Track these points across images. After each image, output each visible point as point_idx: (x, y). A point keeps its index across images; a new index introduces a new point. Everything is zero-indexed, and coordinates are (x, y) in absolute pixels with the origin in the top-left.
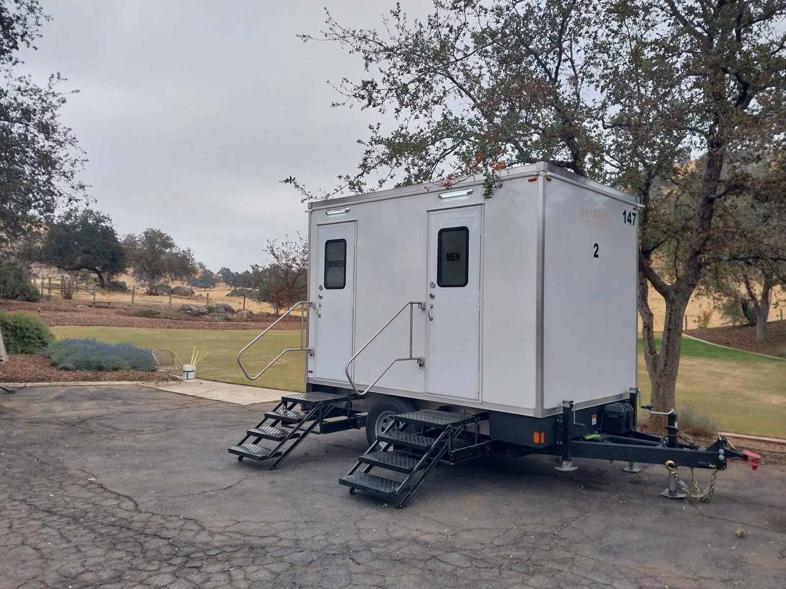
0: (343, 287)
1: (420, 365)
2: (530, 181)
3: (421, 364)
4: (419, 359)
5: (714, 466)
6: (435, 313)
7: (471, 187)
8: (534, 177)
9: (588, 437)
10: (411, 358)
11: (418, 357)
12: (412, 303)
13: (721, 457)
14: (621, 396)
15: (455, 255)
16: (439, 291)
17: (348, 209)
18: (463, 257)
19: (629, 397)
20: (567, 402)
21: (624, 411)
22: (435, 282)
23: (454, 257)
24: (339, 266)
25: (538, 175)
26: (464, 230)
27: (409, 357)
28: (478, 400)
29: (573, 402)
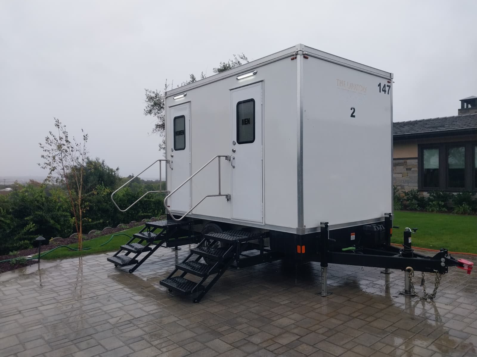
0: (184, 149)
1: (228, 200)
2: (292, 59)
3: (228, 198)
4: (227, 196)
5: (437, 271)
6: (236, 163)
7: (255, 69)
8: (295, 56)
9: (344, 249)
10: (220, 195)
11: (226, 194)
12: (219, 157)
13: (443, 264)
14: (379, 219)
15: (247, 120)
16: (238, 147)
17: (185, 94)
18: (251, 121)
19: (384, 221)
20: (323, 223)
21: (375, 230)
22: (236, 141)
23: (246, 121)
24: (182, 134)
25: (297, 55)
26: (252, 101)
27: (218, 194)
28: (263, 223)
29: (328, 223)
